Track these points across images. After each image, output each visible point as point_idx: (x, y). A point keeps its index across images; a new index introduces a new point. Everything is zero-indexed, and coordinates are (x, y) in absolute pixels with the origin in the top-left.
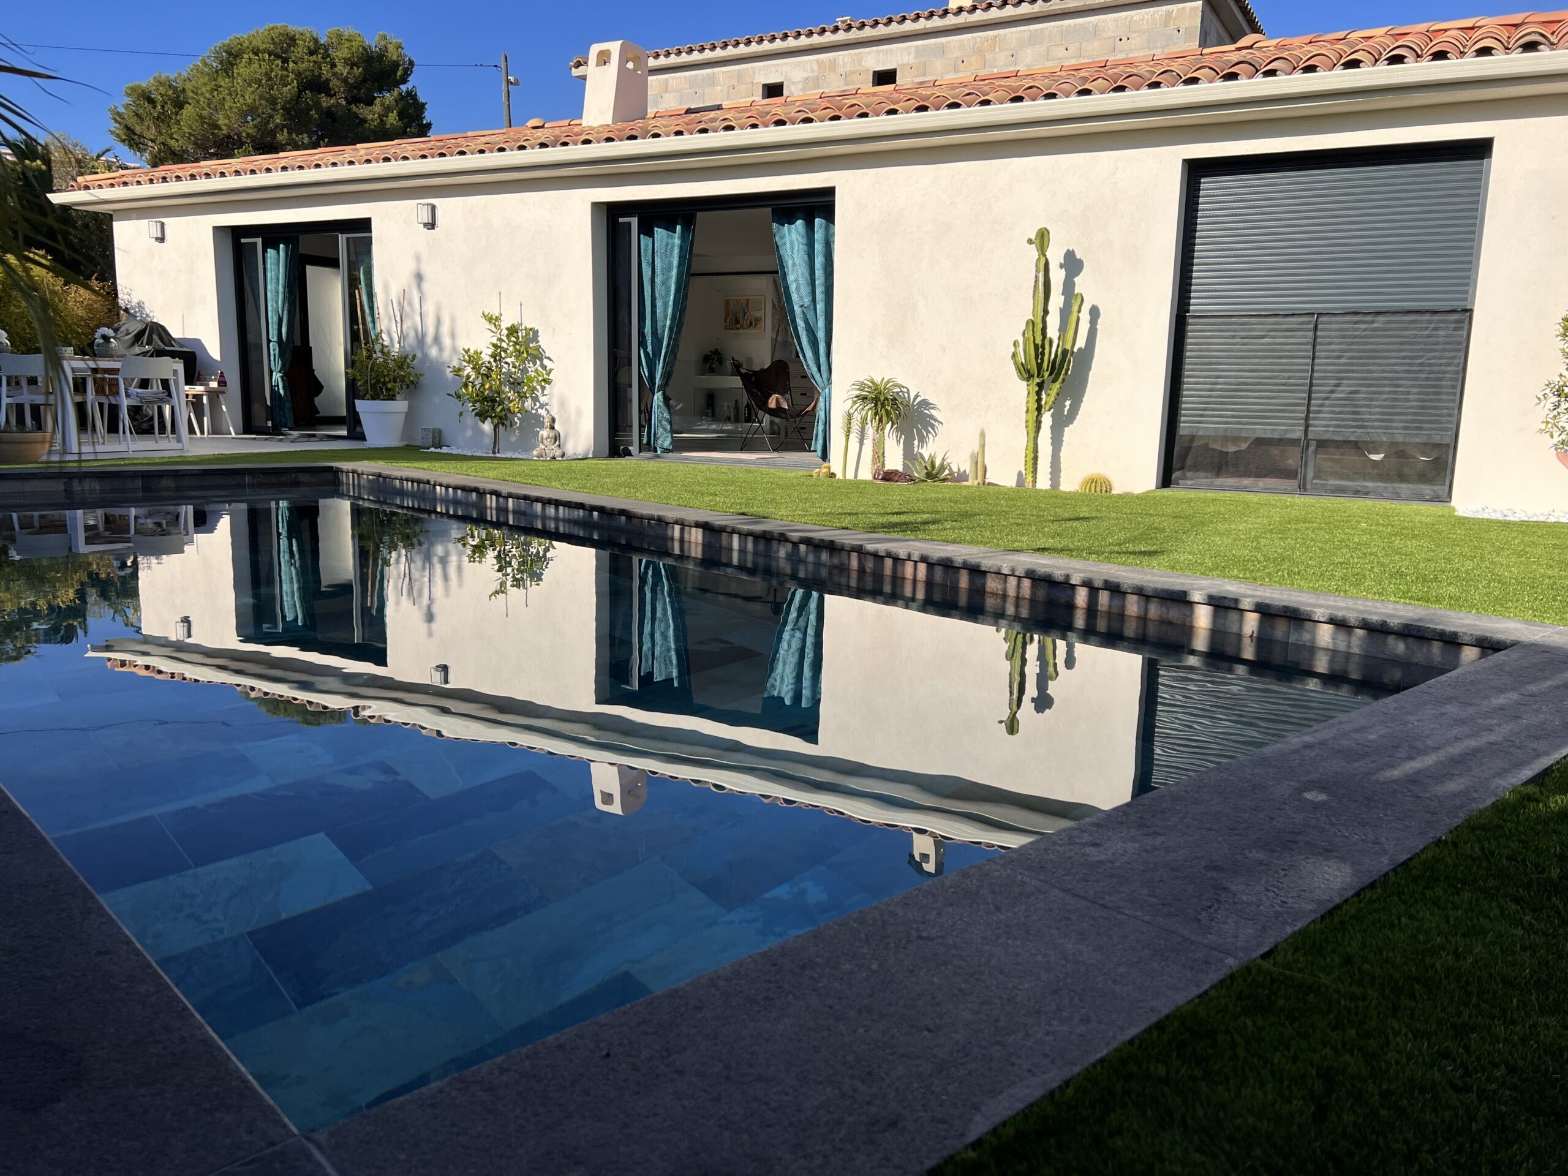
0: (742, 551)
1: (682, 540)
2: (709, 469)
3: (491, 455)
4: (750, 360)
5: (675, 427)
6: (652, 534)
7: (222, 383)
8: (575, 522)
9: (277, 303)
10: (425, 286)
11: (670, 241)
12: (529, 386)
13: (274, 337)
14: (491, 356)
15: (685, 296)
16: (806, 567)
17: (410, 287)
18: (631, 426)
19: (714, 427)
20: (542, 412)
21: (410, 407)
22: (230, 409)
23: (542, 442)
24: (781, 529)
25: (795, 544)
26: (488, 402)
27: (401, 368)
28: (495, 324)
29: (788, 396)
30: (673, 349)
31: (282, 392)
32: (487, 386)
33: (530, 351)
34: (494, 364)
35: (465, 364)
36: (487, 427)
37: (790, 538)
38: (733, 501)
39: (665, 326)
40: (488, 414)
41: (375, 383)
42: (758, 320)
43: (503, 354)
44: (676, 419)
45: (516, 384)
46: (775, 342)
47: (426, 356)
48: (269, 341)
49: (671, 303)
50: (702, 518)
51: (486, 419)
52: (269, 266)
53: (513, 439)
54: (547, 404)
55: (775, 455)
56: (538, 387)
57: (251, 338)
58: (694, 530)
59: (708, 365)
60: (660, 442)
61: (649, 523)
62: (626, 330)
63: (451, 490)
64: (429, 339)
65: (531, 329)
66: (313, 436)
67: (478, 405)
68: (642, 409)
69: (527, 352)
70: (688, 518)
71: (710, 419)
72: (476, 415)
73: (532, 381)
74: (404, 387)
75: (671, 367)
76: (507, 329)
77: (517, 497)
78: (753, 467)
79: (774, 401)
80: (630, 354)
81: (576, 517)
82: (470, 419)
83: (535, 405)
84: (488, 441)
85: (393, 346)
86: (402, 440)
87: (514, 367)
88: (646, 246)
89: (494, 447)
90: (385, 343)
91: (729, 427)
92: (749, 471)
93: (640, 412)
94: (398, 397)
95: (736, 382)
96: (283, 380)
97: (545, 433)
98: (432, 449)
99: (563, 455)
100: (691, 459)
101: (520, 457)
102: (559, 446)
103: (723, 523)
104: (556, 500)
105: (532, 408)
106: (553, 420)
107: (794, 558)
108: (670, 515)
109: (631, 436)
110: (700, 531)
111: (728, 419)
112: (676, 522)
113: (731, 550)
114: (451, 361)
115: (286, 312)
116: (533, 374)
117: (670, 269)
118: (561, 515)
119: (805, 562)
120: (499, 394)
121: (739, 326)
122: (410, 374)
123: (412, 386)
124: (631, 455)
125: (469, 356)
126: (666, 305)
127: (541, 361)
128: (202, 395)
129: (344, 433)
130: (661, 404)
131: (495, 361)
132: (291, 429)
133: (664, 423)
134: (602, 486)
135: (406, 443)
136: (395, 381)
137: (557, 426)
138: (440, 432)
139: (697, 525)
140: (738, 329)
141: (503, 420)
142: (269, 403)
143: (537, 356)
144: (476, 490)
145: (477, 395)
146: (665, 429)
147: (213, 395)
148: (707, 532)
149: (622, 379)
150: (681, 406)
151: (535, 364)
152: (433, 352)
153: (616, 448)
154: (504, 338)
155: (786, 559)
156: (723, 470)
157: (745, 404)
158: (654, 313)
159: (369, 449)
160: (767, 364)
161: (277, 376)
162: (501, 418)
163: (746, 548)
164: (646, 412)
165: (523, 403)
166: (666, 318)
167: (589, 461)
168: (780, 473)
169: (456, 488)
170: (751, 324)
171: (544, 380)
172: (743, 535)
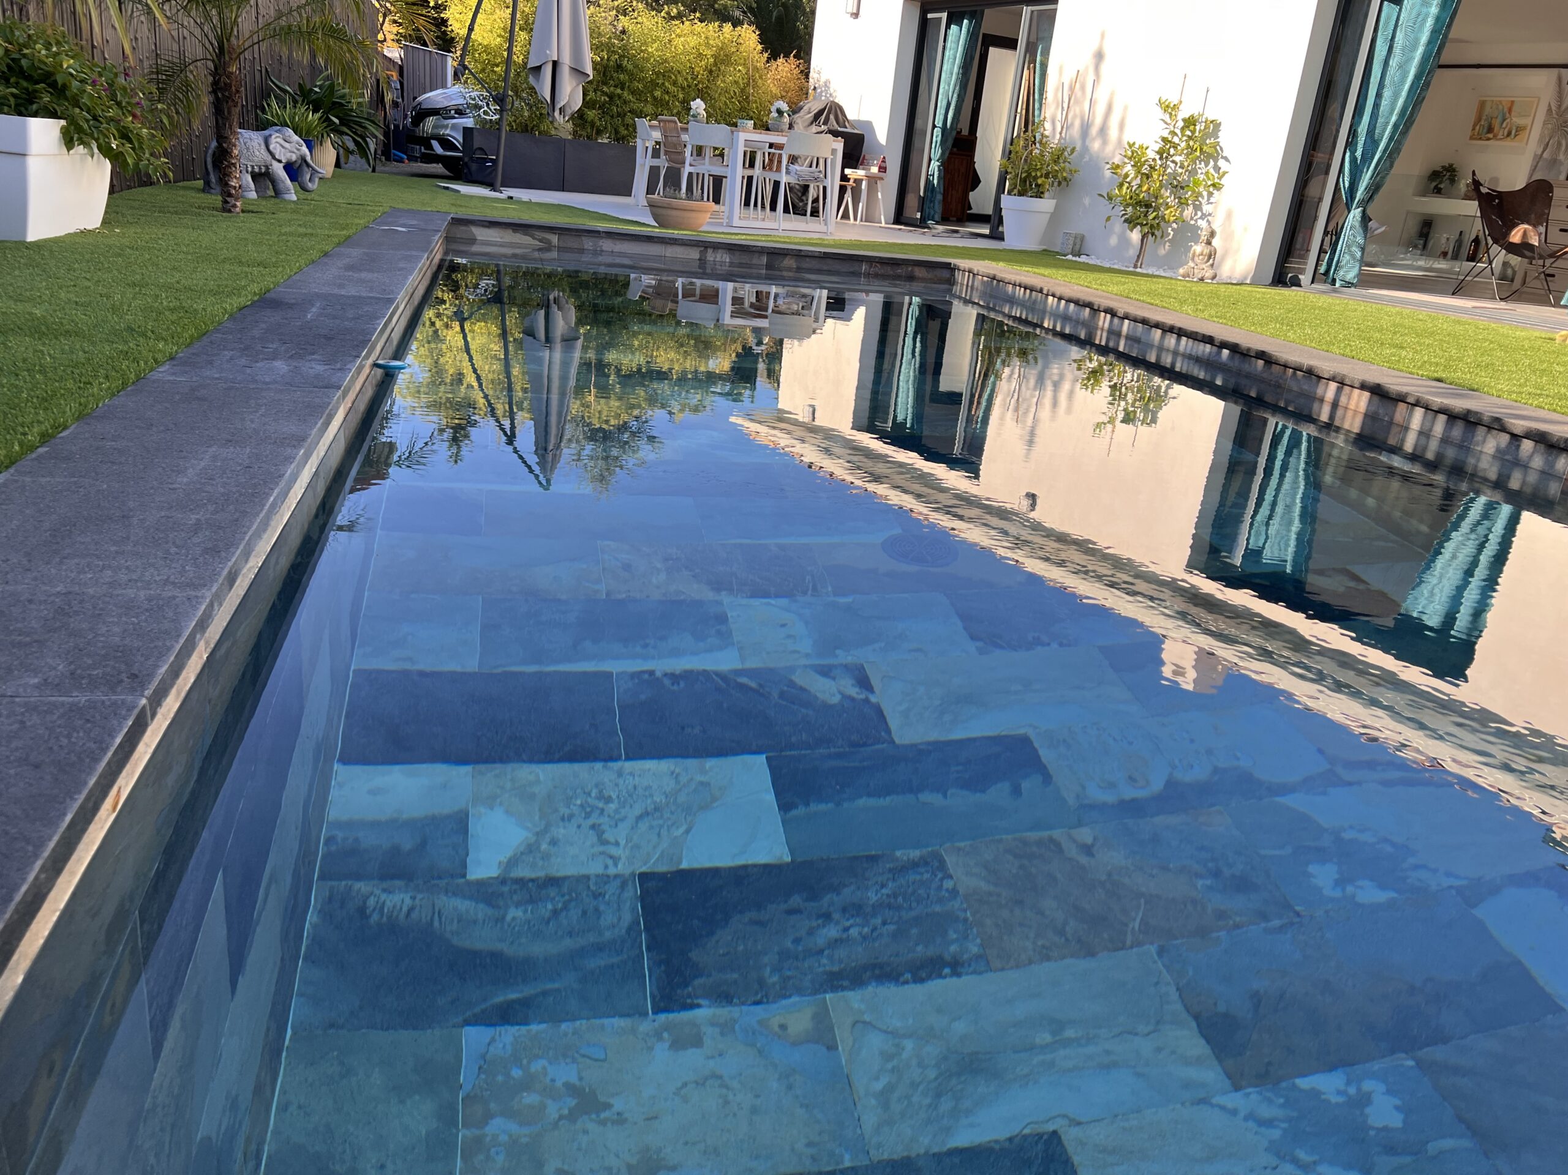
0: (1425, 434)
1: (1335, 405)
2: (1401, 314)
3: (1131, 269)
4: (1495, 180)
5: (1367, 259)
6: (1295, 389)
7: (883, 169)
8: (1198, 360)
9: (949, 85)
10: (1104, 67)
11: (1424, 10)
12: (1194, 192)
13: (939, 123)
14: (1158, 152)
15: (1427, 84)
16: (1525, 475)
17: (1087, 69)
18: (1308, 250)
19: (1421, 263)
20: (1202, 223)
21: (1057, 207)
22: (886, 197)
23: (1193, 259)
24: (1497, 412)
25: (1515, 437)
26: (1141, 206)
27: (1056, 162)
28: (1171, 114)
29: (1542, 229)
30: (1392, 154)
31: (935, 182)
32: (1145, 188)
33: (1205, 148)
34: (1159, 162)
35: (1127, 161)
36: (1135, 236)
37: (1508, 426)
38: (1426, 358)
39: (1387, 123)
40: (1139, 221)
41: (1025, 178)
42: (1520, 129)
43: (1172, 151)
44: (1372, 248)
45: (1178, 187)
46: (1538, 158)
47: (1085, 149)
48: (934, 126)
49: (1404, 93)
50: (1373, 378)
51: (1135, 227)
52: (948, 45)
53: (1162, 252)
54: (1210, 215)
55: (1503, 305)
56: (1205, 194)
57: (918, 123)
58: (1357, 392)
59: (1434, 184)
60: (1341, 273)
61: (1294, 374)
62: (1334, 128)
63: (1063, 302)
64: (1094, 131)
65: (1212, 122)
66: (957, 232)
67: (1130, 209)
68: (1330, 229)
69: (1201, 149)
70: (1351, 375)
71: (1419, 252)
72: (1126, 221)
73: (1199, 185)
74: (1056, 184)
75: (1383, 178)
76: (1184, 120)
77: (1135, 320)
78: (1465, 318)
79: (1520, 234)
80: (1331, 159)
81: (1200, 353)
82: (1118, 226)
83: (1196, 214)
84: (1133, 252)
85: (1054, 137)
86: (1040, 244)
87: (1182, 167)
88: (1388, 18)
89: (1137, 261)
90: (1047, 133)
91: (1442, 265)
92: (1459, 322)
93: (1326, 233)
94: (1046, 195)
95: (1472, 208)
96: (939, 170)
97: (1198, 248)
98: (1070, 257)
99: (1214, 278)
100: (1381, 298)
101: (1163, 274)
102: (1212, 265)
103: (1404, 389)
104: (1180, 329)
105: (1192, 219)
106: (1212, 234)
107: (1509, 460)
108: (1325, 367)
109: (1305, 264)
110: (1366, 395)
111: (1444, 254)
112: (1333, 379)
113: (1406, 429)
114: (1113, 157)
115: (955, 95)
116: (1202, 177)
117: (1414, 47)
118: (1182, 348)
119: (1525, 467)
120: (1156, 198)
121: (1491, 136)
122: (1064, 169)
123: (1064, 183)
124: (1299, 285)
125: (1133, 152)
126: (1396, 96)
127: (1216, 161)
128: (862, 180)
129: (987, 231)
130: (1357, 224)
131: (1161, 158)
132: (938, 223)
133: (1354, 249)
134: (1246, 318)
135: (1044, 247)
136: (1047, 176)
137: (1216, 242)
138: (1083, 238)
139: (1363, 387)
140: (1489, 139)
141: (1152, 230)
142: (922, 194)
143: (1212, 155)
144: (1089, 305)
145: (1131, 198)
146: (1353, 256)
147: (872, 180)
148: (1376, 398)
149: (1312, 191)
150: (1383, 229)
151: (1206, 166)
152: (1096, 145)
153: (1282, 277)
154: (1178, 131)
155: (1494, 457)
156: (1421, 317)
157: (1473, 237)
158: (1376, 106)
159: (1004, 250)
160: (1520, 185)
161: (935, 165)
162: (1152, 227)
163: (1431, 430)
164: (1333, 233)
165: (1183, 211)
166: (1391, 113)
167: (1244, 288)
168: (1505, 330)
169: (1069, 301)
170: (1509, 134)
171: (1214, 185)
172: (1432, 411)
